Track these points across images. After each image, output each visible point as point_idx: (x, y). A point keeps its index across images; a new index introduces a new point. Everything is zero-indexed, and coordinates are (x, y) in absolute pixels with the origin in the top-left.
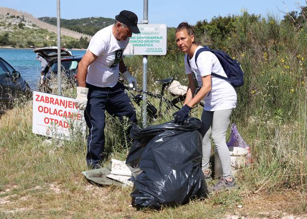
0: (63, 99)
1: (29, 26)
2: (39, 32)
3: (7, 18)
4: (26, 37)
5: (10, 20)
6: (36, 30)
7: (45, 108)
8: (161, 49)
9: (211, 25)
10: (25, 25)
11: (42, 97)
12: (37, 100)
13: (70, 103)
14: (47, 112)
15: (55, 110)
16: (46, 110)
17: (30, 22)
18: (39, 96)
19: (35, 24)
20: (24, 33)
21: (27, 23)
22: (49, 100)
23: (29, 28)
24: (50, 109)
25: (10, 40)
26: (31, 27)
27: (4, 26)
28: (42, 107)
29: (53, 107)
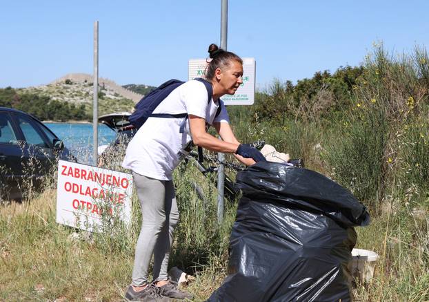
0: (100, 171)
1: (110, 96)
2: (123, 103)
3: (85, 86)
4: (106, 110)
5: (88, 89)
6: (118, 101)
7: (74, 184)
8: (246, 96)
9: (336, 78)
10: (105, 95)
11: (71, 168)
12: (63, 173)
13: (109, 178)
14: (77, 192)
15: (88, 188)
16: (76, 189)
17: (112, 91)
18: (66, 167)
19: (117, 92)
20: (104, 104)
21: (108, 92)
22: (80, 173)
23: (110, 98)
24: (81, 186)
25: (87, 113)
26: (113, 97)
27: (81, 95)
28: (70, 184)
29: (85, 184)
